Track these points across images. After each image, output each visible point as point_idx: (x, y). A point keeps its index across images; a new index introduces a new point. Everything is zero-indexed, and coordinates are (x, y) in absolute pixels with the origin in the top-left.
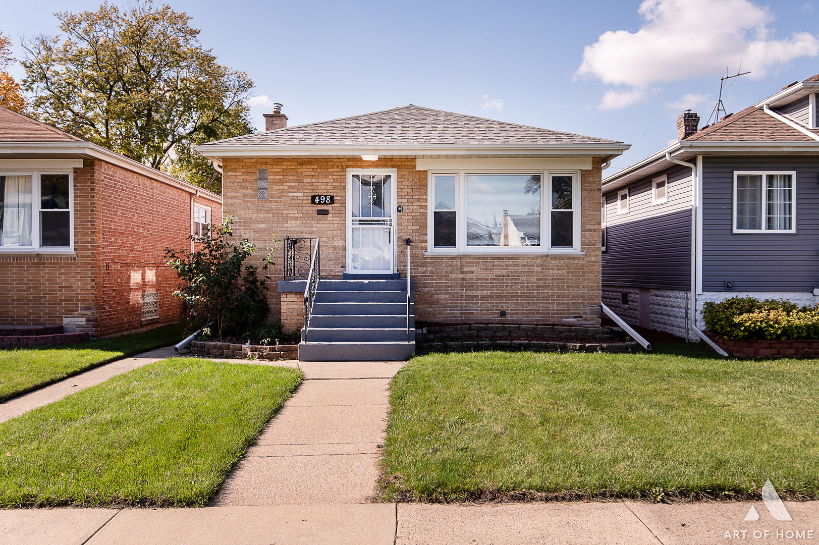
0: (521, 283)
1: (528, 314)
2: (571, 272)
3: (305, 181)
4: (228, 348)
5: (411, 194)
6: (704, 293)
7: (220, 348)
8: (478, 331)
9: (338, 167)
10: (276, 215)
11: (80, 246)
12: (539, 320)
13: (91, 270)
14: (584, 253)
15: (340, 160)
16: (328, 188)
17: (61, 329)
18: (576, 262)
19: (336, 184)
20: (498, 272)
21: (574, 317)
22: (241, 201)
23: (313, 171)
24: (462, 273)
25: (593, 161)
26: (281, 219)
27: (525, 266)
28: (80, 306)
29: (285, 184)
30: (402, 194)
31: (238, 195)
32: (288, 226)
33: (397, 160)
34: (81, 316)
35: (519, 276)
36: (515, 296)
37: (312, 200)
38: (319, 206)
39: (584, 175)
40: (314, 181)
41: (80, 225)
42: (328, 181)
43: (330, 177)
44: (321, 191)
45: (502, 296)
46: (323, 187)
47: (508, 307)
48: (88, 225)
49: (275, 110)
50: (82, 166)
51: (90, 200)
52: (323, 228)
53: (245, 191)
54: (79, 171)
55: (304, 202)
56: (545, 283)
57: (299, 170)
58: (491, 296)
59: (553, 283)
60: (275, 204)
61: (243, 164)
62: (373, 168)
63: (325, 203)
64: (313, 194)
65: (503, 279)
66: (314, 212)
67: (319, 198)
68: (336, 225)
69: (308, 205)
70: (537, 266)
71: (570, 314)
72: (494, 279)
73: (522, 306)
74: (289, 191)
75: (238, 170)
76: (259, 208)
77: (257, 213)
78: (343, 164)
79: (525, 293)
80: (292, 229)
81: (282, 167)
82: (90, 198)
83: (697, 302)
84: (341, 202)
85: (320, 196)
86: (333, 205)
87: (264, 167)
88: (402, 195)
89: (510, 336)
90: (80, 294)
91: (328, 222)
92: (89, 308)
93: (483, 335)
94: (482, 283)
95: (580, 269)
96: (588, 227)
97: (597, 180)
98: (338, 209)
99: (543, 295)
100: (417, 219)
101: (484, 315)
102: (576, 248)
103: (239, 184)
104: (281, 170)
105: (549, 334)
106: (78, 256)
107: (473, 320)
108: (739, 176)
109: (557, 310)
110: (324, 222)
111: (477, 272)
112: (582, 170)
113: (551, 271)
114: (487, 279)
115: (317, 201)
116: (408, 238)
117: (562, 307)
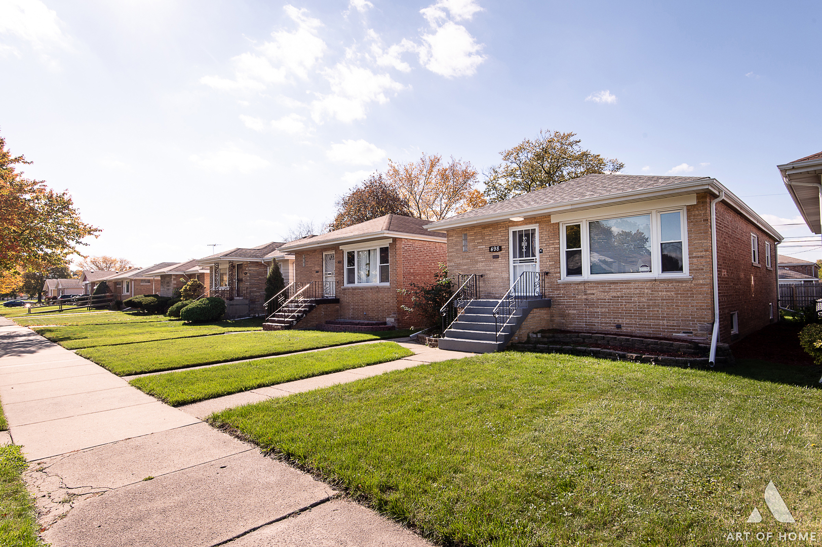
0: (633, 303)
1: (640, 327)
2: (680, 294)
3: (486, 238)
5: (548, 240)
8: (584, 339)
9: (504, 227)
10: (472, 260)
11: (392, 282)
12: (650, 333)
13: (395, 294)
14: (691, 277)
16: (498, 241)
17: (385, 323)
18: (684, 285)
19: (503, 238)
20: (614, 294)
21: (684, 333)
22: (455, 254)
23: (490, 232)
24: (586, 294)
25: (697, 197)
26: (474, 262)
27: (637, 288)
29: (476, 241)
30: (543, 240)
31: (454, 250)
32: (478, 266)
33: (538, 218)
34: (392, 316)
35: (631, 297)
36: (629, 313)
37: (489, 250)
38: (494, 253)
39: (690, 209)
40: (490, 237)
41: (393, 271)
42: (498, 237)
43: (499, 234)
44: (494, 244)
45: (618, 313)
46: (496, 241)
47: (623, 321)
50: (392, 242)
52: (496, 267)
54: (391, 244)
55: (486, 251)
56: (655, 303)
57: (483, 231)
58: (609, 313)
59: (663, 303)
60: (471, 254)
61: (455, 232)
62: (524, 225)
63: (496, 251)
64: (490, 246)
65: (618, 300)
66: (490, 257)
68: (504, 265)
69: (488, 253)
70: (647, 289)
71: (680, 329)
72: (611, 299)
74: (478, 245)
75: (453, 236)
76: (463, 257)
77: (463, 260)
78: (507, 225)
79: (637, 311)
80: (480, 268)
81: (474, 230)
82: (395, 257)
84: (506, 249)
85: (493, 247)
86: (501, 252)
87: (465, 233)
88: (543, 242)
90: (392, 306)
91: (499, 263)
92: (395, 314)
94: (601, 302)
95: (688, 290)
96: (695, 254)
97: (703, 212)
98: (504, 254)
99: (654, 313)
100: (553, 257)
101: (603, 327)
102: (685, 273)
103: (454, 244)
104: (474, 233)
106: (392, 287)
107: (595, 330)
109: (667, 326)
110: (497, 263)
111: (597, 294)
112: (687, 206)
113: (660, 293)
114: (605, 299)
115: (492, 250)
116: (547, 270)
117: (671, 323)
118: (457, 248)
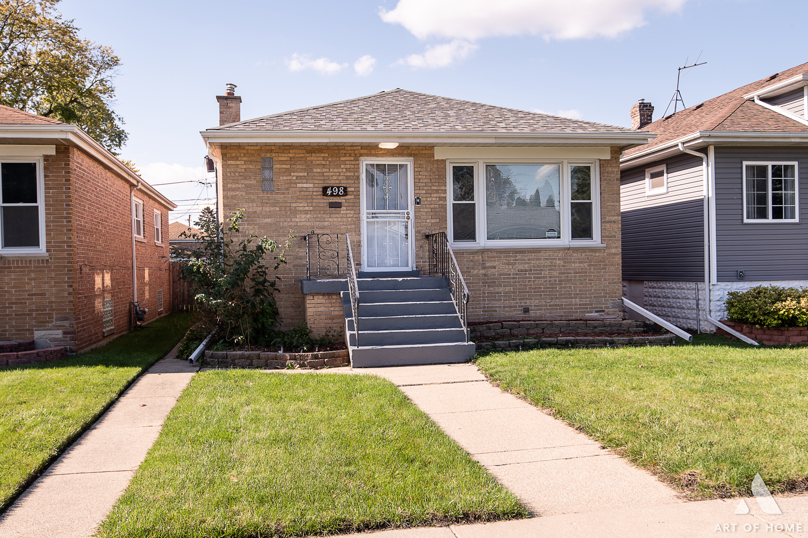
0: (544, 278)
1: (551, 309)
2: (593, 265)
3: (314, 170)
4: (259, 357)
5: (430, 185)
6: (719, 283)
7: (248, 357)
8: (510, 330)
9: (350, 156)
10: (283, 208)
11: (53, 247)
12: (562, 316)
13: (67, 274)
14: (605, 245)
15: (352, 148)
16: (340, 179)
17: (32, 345)
18: (597, 254)
19: (349, 174)
20: (521, 267)
21: (596, 312)
22: (244, 194)
23: (323, 160)
24: (484, 268)
25: (611, 151)
26: (289, 212)
27: (547, 259)
28: (54, 316)
29: (292, 174)
30: (420, 184)
31: (240, 186)
32: (297, 220)
33: (414, 148)
34: (56, 328)
35: (541, 270)
36: (538, 292)
37: (323, 192)
38: (331, 198)
39: (603, 165)
40: (325, 170)
41: (53, 222)
42: (341, 170)
43: (342, 166)
44: (332, 182)
45: (525, 292)
46: (335, 178)
47: (531, 303)
48: (63, 222)
49: (229, 91)
50: (54, 153)
51: (64, 193)
52: (336, 223)
53: (247, 182)
54: (50, 159)
55: (314, 194)
56: (567, 277)
57: (308, 159)
58: (514, 292)
59: (576, 277)
60: (282, 196)
61: (245, 152)
62: (391, 156)
63: (338, 195)
64: (324, 185)
65: (526, 274)
66: (325, 205)
67: (332, 190)
68: (350, 219)
69: (319, 197)
70: (559, 259)
71: (592, 308)
72: (517, 274)
73: (545, 302)
74: (297, 181)
75: (240, 158)
76: (264, 201)
77: (262, 206)
78: (356, 152)
79: (548, 288)
80: (302, 224)
81: (289, 155)
82: (64, 190)
83: (712, 293)
84: (355, 193)
85: (332, 188)
86: (346, 197)
87: (268, 155)
88: (420, 186)
89: (543, 333)
90: (54, 302)
91: (341, 215)
92: (66, 319)
93: (516, 333)
94: (504, 278)
95: (601, 261)
96: (608, 218)
97: (616, 170)
98: (351, 201)
99: (566, 290)
100: (435, 212)
101: (507, 312)
102: (596, 240)
103: (240, 174)
104: (289, 159)
105: (583, 329)
106: (51, 259)
108: (747, 167)
109: (580, 305)
110: (337, 216)
111: (499, 267)
112: (600, 160)
113: (573, 265)
114: (509, 274)
115: (329, 192)
116: (428, 232)
117: (584, 301)
118: (249, 182)
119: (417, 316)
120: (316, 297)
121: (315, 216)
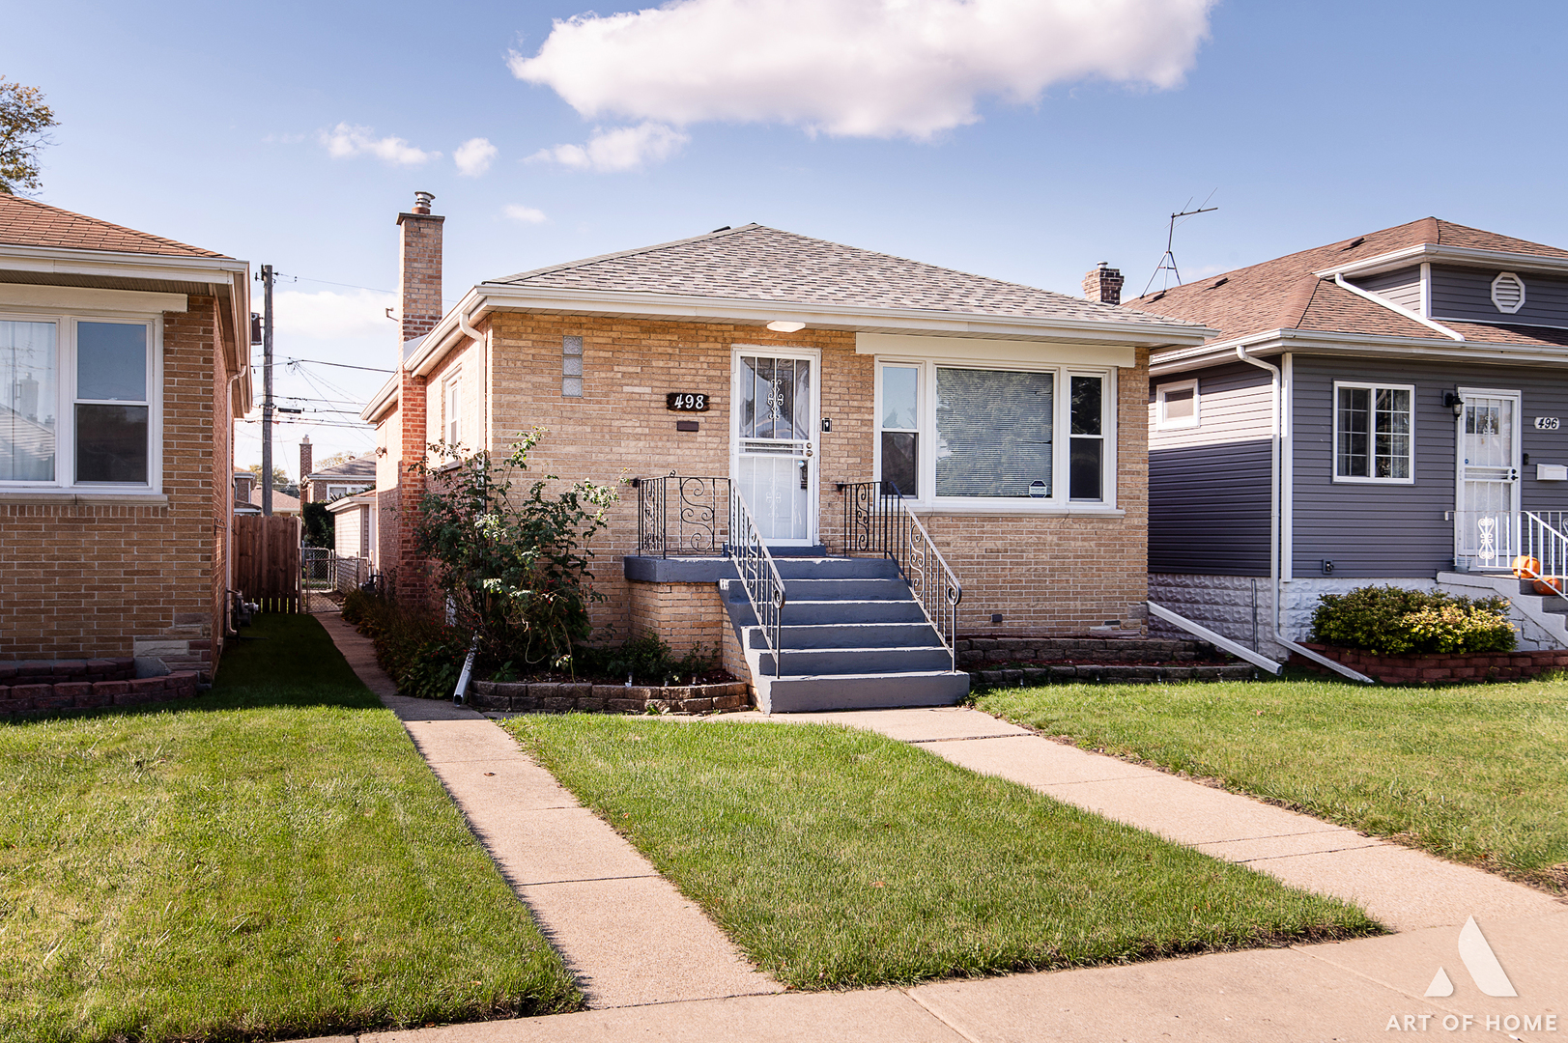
0: (1026, 563)
1: (1036, 618)
2: (1103, 545)
3: (654, 364)
5: (847, 398)
6: (1295, 580)
9: (716, 341)
10: (598, 429)
11: (176, 483)
12: (1053, 630)
13: (202, 536)
14: (1123, 512)
15: (719, 327)
16: (697, 380)
17: (129, 669)
18: (1111, 527)
19: (712, 373)
20: (990, 545)
21: (1107, 623)
22: (530, 399)
23: (669, 346)
25: (1136, 353)
26: (607, 437)
27: (1032, 532)
28: (174, 614)
29: (616, 368)
30: (831, 397)
31: (523, 386)
32: (622, 450)
33: (823, 332)
34: (176, 637)
35: (1022, 551)
36: (1017, 588)
37: (668, 402)
38: (682, 413)
39: (1124, 376)
40: (671, 364)
41: (177, 437)
42: (699, 366)
43: (702, 359)
44: (684, 385)
45: (995, 588)
46: (689, 378)
47: (1005, 606)
48: (197, 438)
49: (420, 205)
50: (185, 310)
51: (201, 384)
52: (687, 458)
53: (536, 379)
54: (176, 319)
55: (653, 405)
56: (1063, 563)
57: (643, 342)
58: (978, 588)
59: (1076, 563)
60: (597, 407)
61: (533, 324)
62: (781, 345)
63: (694, 409)
64: (670, 391)
65: (998, 557)
66: (671, 425)
67: (683, 399)
68: (711, 453)
69: (661, 411)
70: (1050, 534)
71: (1101, 617)
72: (984, 557)
73: (1028, 605)
74: (623, 382)
75: (524, 336)
76: (564, 414)
77: (561, 423)
78: (726, 335)
79: (1033, 581)
80: (630, 457)
81: (610, 334)
82: (201, 379)
83: (1282, 596)
84: (722, 407)
85: (685, 395)
86: (706, 414)
87: (574, 335)
88: (830, 400)
89: (1036, 657)
90: (175, 588)
91: (698, 445)
92: (197, 620)
93: (993, 657)
94: (963, 563)
95: (1116, 539)
96: (1128, 467)
97: (1143, 386)
98: (715, 420)
99: (1060, 585)
100: (855, 445)
102: (1108, 502)
103: (525, 364)
104: (610, 341)
105: (1101, 653)
106: (171, 506)
108: (1340, 389)
109: (1082, 611)
110: (690, 445)
111: (956, 543)
112: (1118, 368)
113: (1073, 543)
114: (972, 557)
115: (679, 403)
116: (841, 479)
117: (1089, 605)
118: (539, 379)
119: (864, 625)
120: (675, 589)
121: (652, 444)
